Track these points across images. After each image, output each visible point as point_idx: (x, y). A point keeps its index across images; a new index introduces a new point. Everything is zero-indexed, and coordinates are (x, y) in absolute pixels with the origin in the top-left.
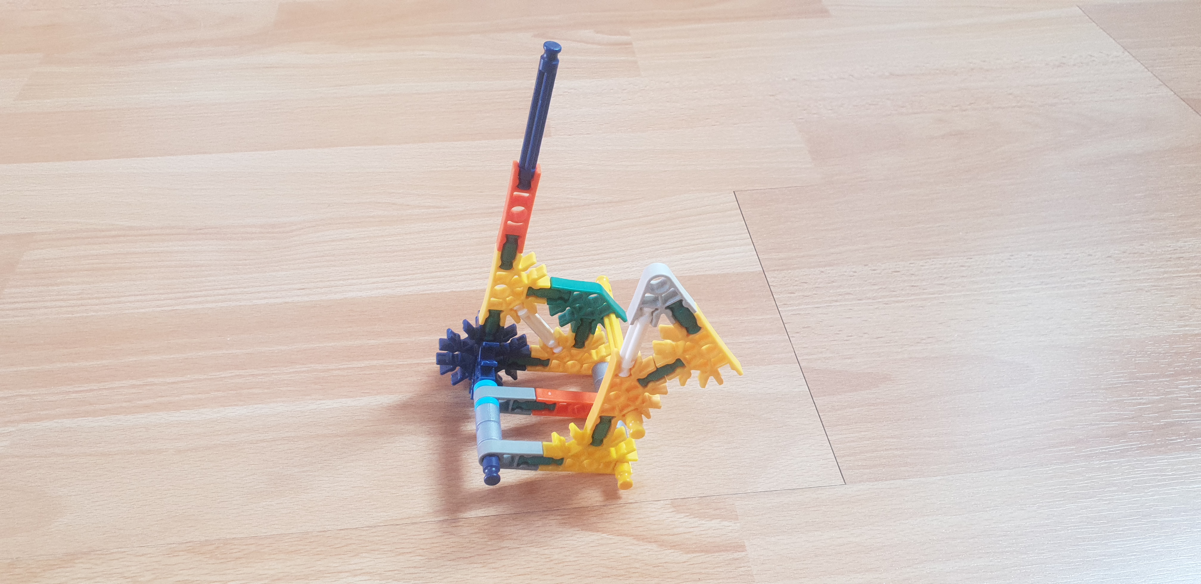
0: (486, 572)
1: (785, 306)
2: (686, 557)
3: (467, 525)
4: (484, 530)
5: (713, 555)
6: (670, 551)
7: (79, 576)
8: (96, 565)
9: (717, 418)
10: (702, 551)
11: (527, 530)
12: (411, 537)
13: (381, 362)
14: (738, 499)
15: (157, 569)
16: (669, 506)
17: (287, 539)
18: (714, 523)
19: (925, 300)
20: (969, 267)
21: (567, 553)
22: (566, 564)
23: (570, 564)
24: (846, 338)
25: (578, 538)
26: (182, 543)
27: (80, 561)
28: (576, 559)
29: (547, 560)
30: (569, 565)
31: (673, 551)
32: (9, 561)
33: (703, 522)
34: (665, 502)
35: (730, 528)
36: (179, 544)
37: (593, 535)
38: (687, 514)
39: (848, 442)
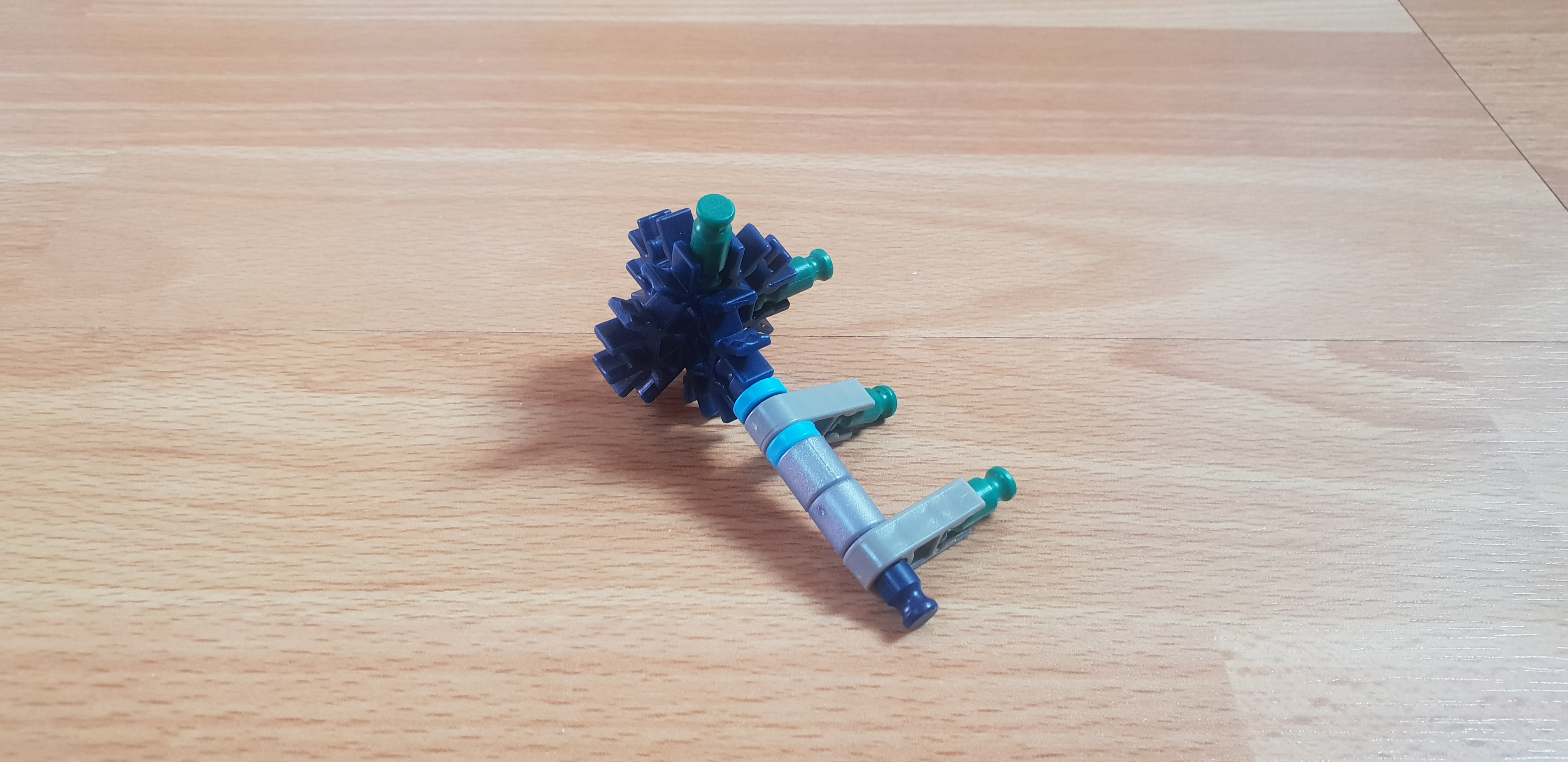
0: (975, 422)
2: (1375, 431)
3: (928, 347)
4: (962, 357)
7: (207, 363)
8: (238, 349)
11: (1046, 365)
12: (823, 357)
13: (745, 109)
15: (347, 366)
16: (1324, 350)
17: (591, 341)
18: (1421, 383)
21: (1135, 407)
22: (1135, 422)
23: (1141, 423)
25: (1151, 384)
26: (394, 332)
27: (212, 342)
29: (1095, 413)
30: (1141, 425)
31: (1347, 419)
32: (86, 331)
36: (389, 332)
37: (1182, 382)
38: (1364, 365)
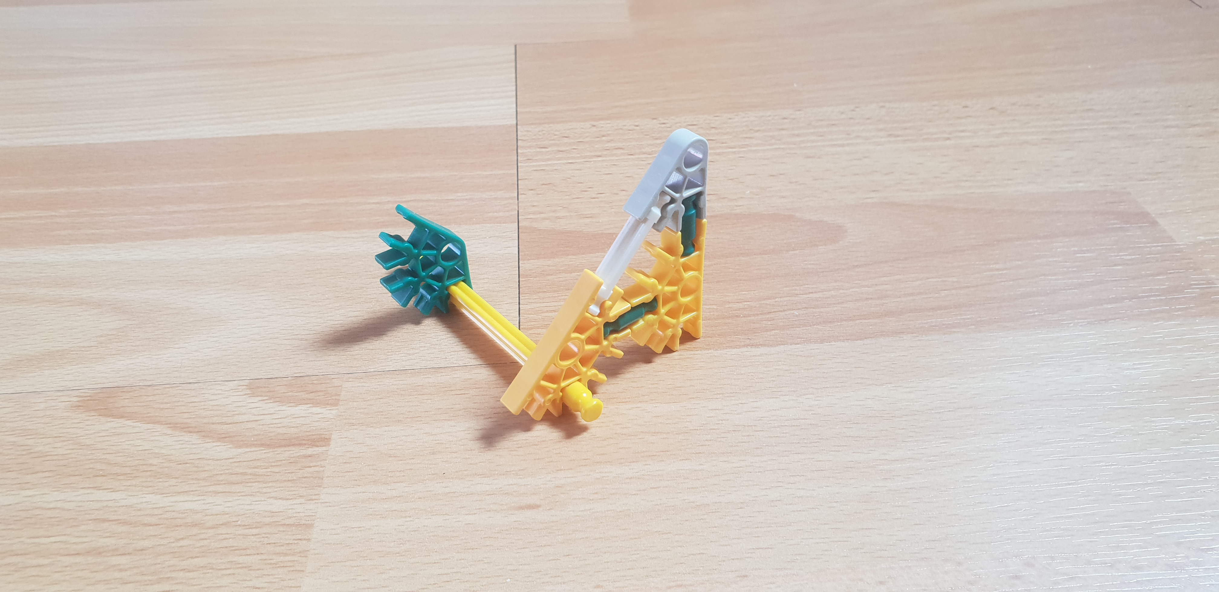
1: (529, 161)
5: (276, 450)
6: (215, 444)
9: (371, 283)
10: (262, 445)
14: (351, 380)
19: (719, 154)
20: (794, 119)
24: (594, 196)
28: (69, 452)
33: (283, 408)
34: (241, 383)
35: (320, 416)
39: (547, 311)
